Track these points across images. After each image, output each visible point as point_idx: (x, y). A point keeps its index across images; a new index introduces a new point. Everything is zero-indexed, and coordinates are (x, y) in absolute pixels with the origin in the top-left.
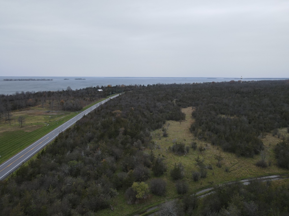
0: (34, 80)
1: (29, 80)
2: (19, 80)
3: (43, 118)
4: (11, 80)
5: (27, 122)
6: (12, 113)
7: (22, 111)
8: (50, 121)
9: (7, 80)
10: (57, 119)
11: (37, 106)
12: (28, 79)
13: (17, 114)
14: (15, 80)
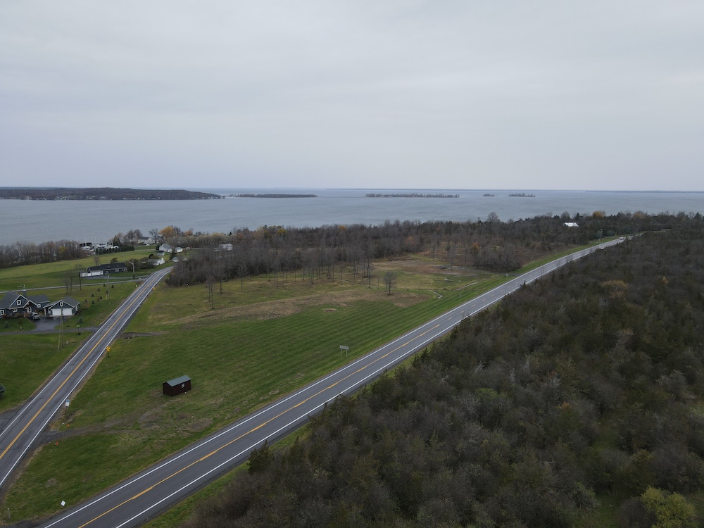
0: (421, 196)
1: (411, 196)
2: (394, 196)
3: (432, 281)
4: (378, 196)
5: (400, 286)
6: (374, 264)
7: (393, 262)
8: (445, 289)
9: (372, 196)
10: (461, 286)
11: (422, 253)
12: (409, 194)
13: (383, 266)
14: (386, 196)
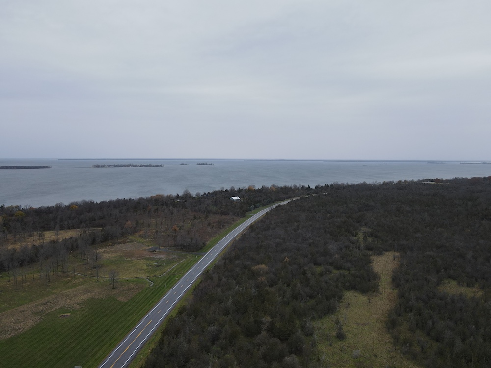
0: (136, 166)
1: (128, 166)
2: (115, 166)
3: (145, 267)
4: (103, 166)
5: (122, 277)
6: (101, 250)
7: (116, 246)
8: (155, 276)
9: (98, 166)
10: (167, 270)
11: (137, 234)
13: (108, 252)
14: (109, 166)
